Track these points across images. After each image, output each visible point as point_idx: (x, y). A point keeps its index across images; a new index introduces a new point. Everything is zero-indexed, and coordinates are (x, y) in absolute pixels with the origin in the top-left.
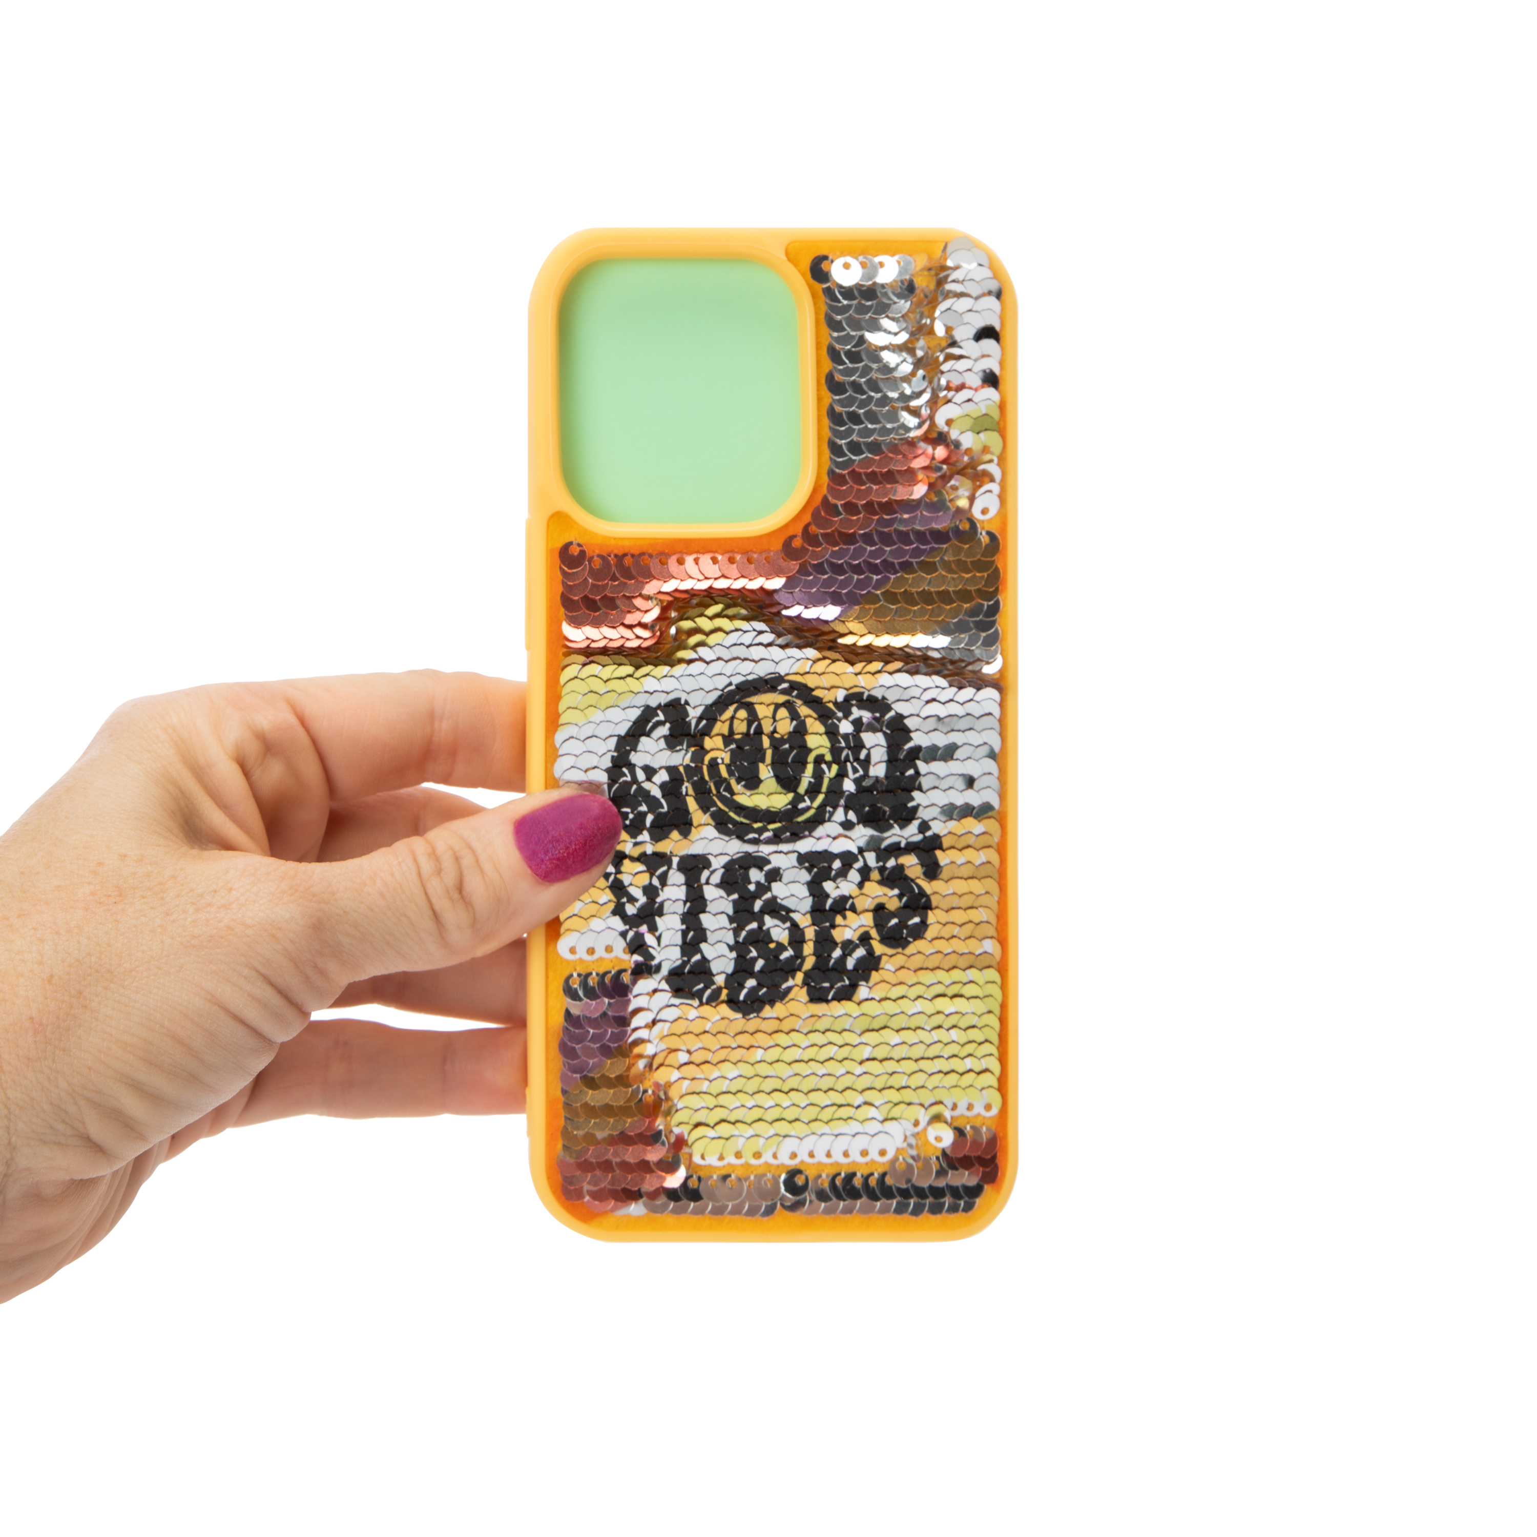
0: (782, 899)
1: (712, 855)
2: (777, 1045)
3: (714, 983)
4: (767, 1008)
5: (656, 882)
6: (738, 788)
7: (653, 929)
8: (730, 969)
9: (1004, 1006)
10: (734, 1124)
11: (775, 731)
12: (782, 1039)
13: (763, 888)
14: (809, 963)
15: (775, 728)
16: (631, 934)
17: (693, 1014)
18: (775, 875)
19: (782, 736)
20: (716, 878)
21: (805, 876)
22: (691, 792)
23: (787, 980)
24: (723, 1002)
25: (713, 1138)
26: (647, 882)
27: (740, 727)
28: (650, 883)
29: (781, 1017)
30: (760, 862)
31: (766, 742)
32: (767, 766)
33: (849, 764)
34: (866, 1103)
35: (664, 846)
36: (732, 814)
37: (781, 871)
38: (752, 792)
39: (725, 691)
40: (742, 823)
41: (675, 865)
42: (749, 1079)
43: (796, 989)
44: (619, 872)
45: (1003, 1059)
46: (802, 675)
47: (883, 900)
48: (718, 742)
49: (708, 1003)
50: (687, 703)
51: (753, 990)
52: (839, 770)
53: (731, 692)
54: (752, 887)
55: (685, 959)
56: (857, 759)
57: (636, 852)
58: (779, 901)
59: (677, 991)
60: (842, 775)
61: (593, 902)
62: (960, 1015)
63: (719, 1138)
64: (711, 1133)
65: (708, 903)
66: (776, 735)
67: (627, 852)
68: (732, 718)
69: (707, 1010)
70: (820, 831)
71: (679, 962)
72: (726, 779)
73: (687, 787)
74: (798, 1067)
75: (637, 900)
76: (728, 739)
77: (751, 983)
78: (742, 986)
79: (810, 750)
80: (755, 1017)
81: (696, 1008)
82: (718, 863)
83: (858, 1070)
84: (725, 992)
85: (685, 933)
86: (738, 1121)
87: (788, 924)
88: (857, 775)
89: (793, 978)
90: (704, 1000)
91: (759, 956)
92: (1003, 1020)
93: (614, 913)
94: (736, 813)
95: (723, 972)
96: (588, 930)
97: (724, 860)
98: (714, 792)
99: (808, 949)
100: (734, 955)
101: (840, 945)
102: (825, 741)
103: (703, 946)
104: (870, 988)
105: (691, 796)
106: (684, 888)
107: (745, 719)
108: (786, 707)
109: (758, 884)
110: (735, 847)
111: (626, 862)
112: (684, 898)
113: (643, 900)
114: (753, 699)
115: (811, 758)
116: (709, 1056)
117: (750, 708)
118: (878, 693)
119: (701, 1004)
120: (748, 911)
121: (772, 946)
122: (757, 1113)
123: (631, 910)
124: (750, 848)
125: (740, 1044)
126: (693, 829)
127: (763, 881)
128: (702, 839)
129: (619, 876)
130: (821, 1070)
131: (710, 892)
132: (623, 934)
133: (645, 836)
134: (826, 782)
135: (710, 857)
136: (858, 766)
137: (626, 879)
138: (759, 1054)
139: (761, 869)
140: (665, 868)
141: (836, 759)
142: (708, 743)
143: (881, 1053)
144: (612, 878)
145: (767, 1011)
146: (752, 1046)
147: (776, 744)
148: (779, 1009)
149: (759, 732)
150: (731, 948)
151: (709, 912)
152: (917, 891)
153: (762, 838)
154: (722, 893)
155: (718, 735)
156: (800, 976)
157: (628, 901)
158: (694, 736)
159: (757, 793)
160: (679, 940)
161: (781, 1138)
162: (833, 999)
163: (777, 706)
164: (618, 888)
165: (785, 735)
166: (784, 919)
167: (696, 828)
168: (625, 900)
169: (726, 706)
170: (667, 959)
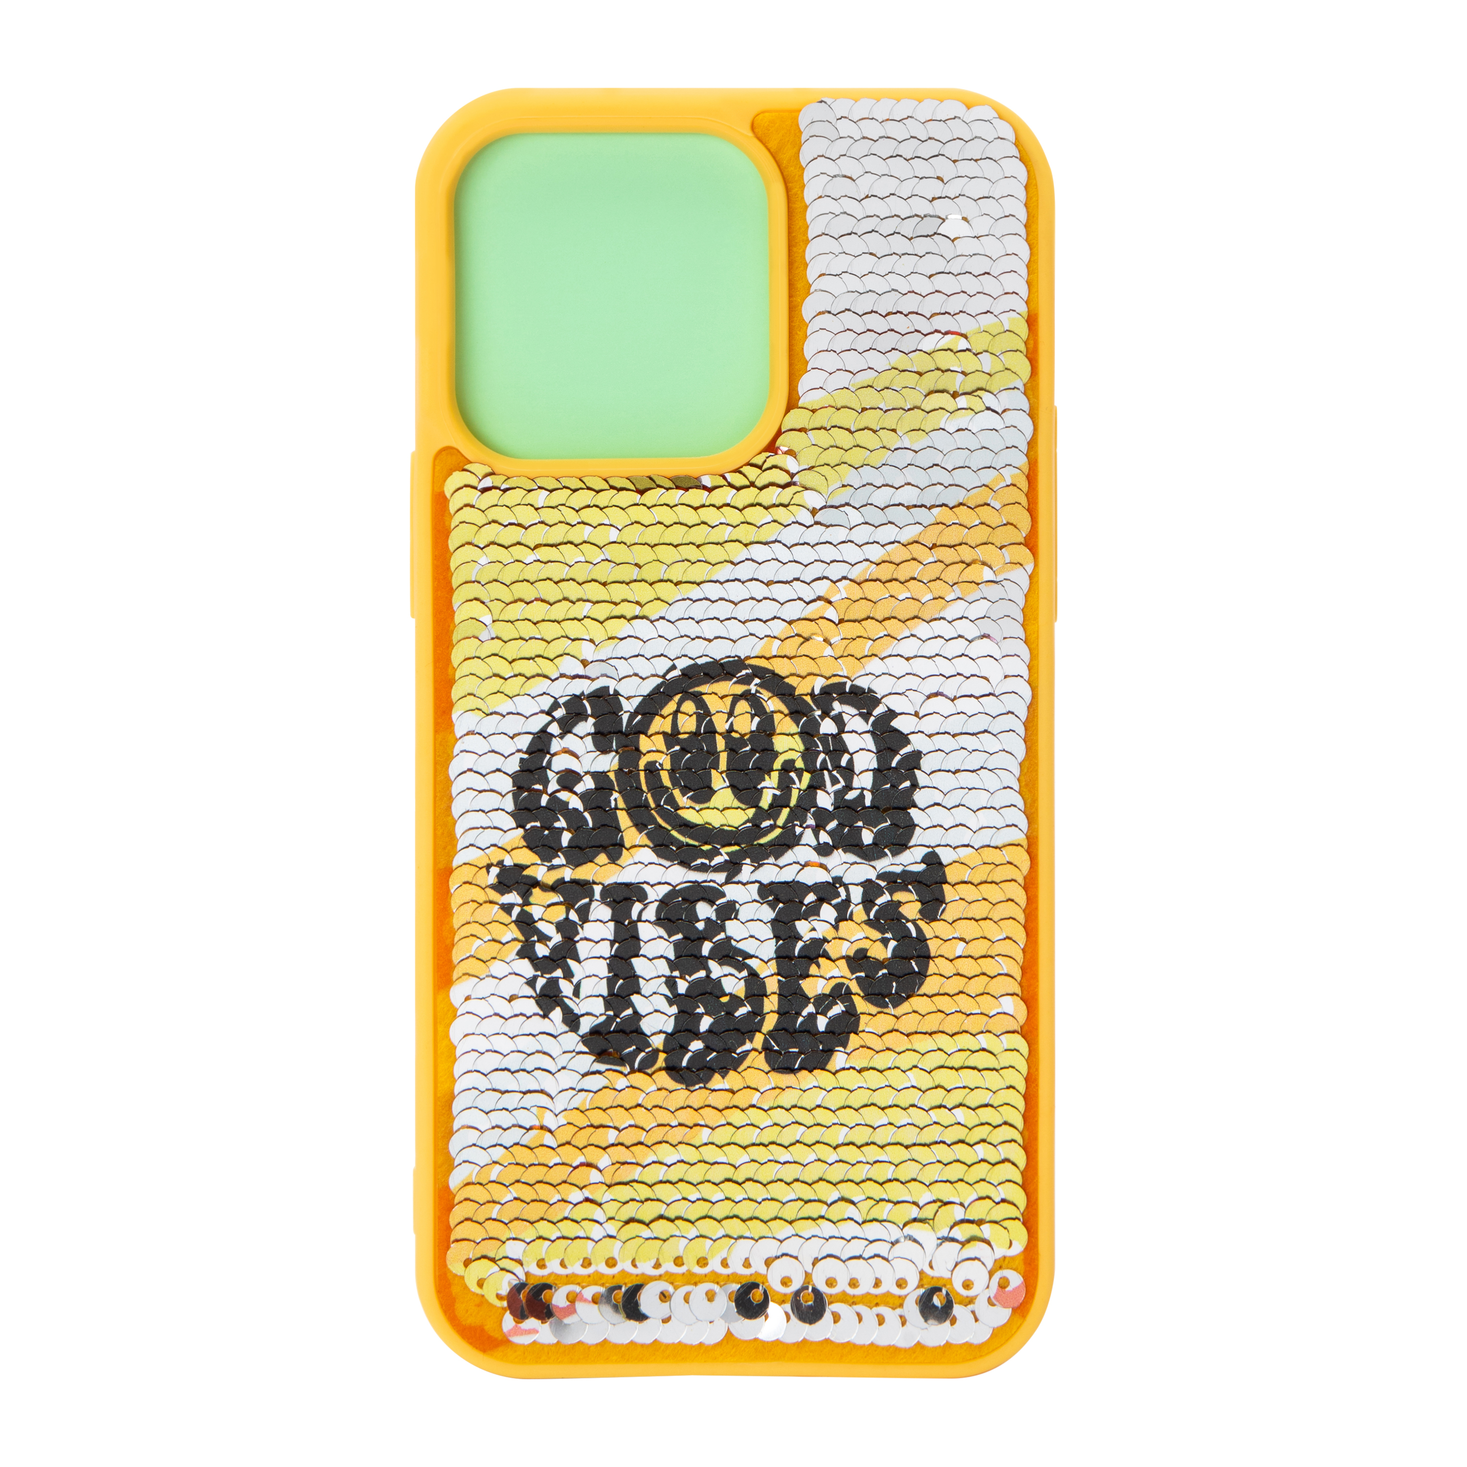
0: (738, 942)
1: (648, 883)
2: (729, 1124)
3: (649, 1045)
4: (717, 1076)
5: (573, 916)
6: (682, 800)
7: (568, 975)
8: (670, 1027)
9: (1031, 1080)
10: (672, 1221)
11: (731, 730)
12: (737, 1117)
13: (714, 927)
14: (770, 1022)
15: (732, 724)
16: (541, 982)
17: (621, 1082)
18: (729, 911)
19: (743, 736)
20: (650, 913)
21: (768, 913)
22: (621, 804)
23: (744, 1043)
24: (660, 1069)
25: (647, 1239)
26: (562, 916)
27: (688, 724)
28: (567, 919)
29: (735, 1090)
30: (710, 895)
31: (721, 743)
32: (721, 773)
33: (826, 772)
34: (843, 1199)
35: (585, 872)
36: (674, 833)
37: (737, 906)
38: (702, 806)
39: (668, 677)
40: (688, 845)
41: (597, 896)
42: (692, 1165)
43: (753, 1054)
44: (527, 903)
45: (1030, 1147)
46: (768, 659)
47: (865, 944)
48: (659, 742)
49: (640, 1070)
50: (617, 693)
51: (698, 1055)
52: (811, 779)
53: (676, 680)
54: (700, 926)
55: (611, 1013)
56: (837, 767)
57: (550, 878)
58: (733, 943)
59: (601, 1055)
60: (816, 786)
61: (494, 940)
62: (967, 1090)
63: (656, 1238)
64: (646, 1232)
65: (642, 944)
66: (733, 734)
67: (539, 878)
68: (677, 712)
69: (638, 1079)
70: (789, 857)
71: (603, 1018)
72: (668, 788)
73: (616, 798)
74: (755, 1153)
75: (549, 939)
76: (671, 738)
77: (697, 1045)
78: (685, 1049)
79: (776, 755)
80: (700, 1088)
81: (625, 1076)
82: (655, 894)
83: (832, 1157)
84: (662, 1056)
85: (611, 982)
86: (678, 1218)
87: (745, 973)
88: (838, 787)
89: (751, 1041)
90: (636, 1065)
91: (707, 1013)
92: (1030, 1097)
93: (521, 954)
94: (679, 832)
95: (661, 1032)
96: (487, 976)
97: (664, 890)
98: (653, 805)
99: (771, 1004)
100: (674, 1010)
101: (812, 1000)
102: (798, 744)
103: (635, 998)
104: (848, 1054)
105: (622, 809)
106: (611, 925)
107: (695, 713)
108: (747, 700)
109: (708, 920)
110: (679, 875)
111: (536, 891)
112: (612, 938)
113: (557, 938)
114: (704, 688)
115: (778, 764)
116: (642, 1136)
117: (698, 699)
118: (863, 683)
119: (633, 1071)
120: (695, 956)
121: (724, 1000)
122: (702, 1208)
123: (542, 950)
124: (699, 877)
125: (681, 1121)
126: (624, 851)
127: (714, 918)
128: (636, 863)
129: (526, 908)
130: (784, 1156)
131: (646, 931)
132: (531, 983)
133: (560, 860)
134: (795, 794)
135: (645, 886)
136: (838, 776)
137: (536, 912)
138: (704, 1135)
139: (712, 902)
140: (587, 900)
141: (810, 768)
142: (644, 743)
143: (861, 1135)
144: (516, 911)
145: (717, 1081)
146: (696, 1125)
147: (733, 747)
148: (733, 1079)
149: (712, 731)
150: (671, 1003)
151: (645, 956)
152: (914, 935)
153: (713, 864)
154: (662, 932)
155: (658, 733)
156: (759, 1039)
157: (539, 941)
158: (626, 735)
159: (708, 808)
160: (603, 988)
161: (733, 1241)
162: (801, 1068)
163: (736, 698)
164: (526, 923)
165: (745, 734)
166: (740, 967)
167: (628, 849)
168: (535, 938)
169: (670, 697)
170: (588, 1014)
